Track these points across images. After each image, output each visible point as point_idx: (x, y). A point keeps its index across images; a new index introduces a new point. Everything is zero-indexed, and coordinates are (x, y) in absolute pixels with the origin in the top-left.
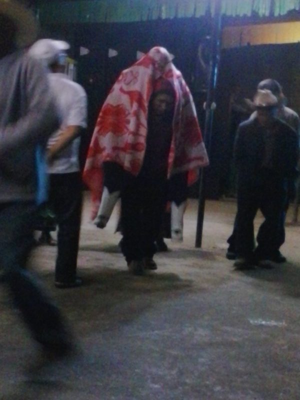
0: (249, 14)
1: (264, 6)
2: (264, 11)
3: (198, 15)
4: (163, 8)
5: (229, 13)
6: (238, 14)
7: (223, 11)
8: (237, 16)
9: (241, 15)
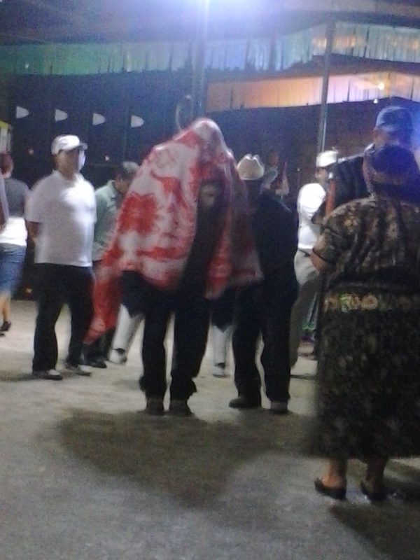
0: (242, 67)
1: (262, 57)
2: (261, 64)
3: (174, 68)
4: (128, 57)
5: (215, 65)
6: (227, 66)
7: (207, 63)
8: (227, 70)
9: (232, 68)
